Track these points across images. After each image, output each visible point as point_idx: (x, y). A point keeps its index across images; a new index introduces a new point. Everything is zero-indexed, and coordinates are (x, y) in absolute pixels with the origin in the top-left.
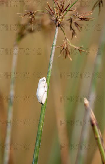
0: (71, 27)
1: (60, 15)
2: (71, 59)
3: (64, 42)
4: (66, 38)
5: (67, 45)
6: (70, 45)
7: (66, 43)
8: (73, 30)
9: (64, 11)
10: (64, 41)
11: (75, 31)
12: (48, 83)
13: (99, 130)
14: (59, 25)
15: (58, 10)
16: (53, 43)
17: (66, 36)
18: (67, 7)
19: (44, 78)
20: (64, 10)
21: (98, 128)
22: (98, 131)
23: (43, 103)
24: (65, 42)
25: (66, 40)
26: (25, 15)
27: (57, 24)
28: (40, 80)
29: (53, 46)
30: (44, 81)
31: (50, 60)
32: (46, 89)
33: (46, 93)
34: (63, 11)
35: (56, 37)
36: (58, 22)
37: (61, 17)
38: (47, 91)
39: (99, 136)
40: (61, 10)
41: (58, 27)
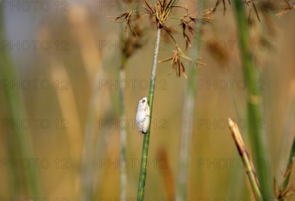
0: (185, 35)
1: (162, 13)
3: (174, 53)
4: (177, 48)
5: (179, 57)
6: (184, 57)
7: (178, 54)
8: (187, 36)
9: (167, 7)
10: (174, 51)
11: (190, 38)
14: (161, 27)
15: (159, 7)
17: (177, 45)
18: (170, 3)
19: (146, 99)
20: (167, 5)
23: (145, 131)
24: (176, 53)
25: (178, 50)
26: (118, 18)
27: (158, 26)
28: (140, 101)
29: (154, 55)
30: (144, 101)
34: (165, 8)
36: (160, 23)
38: (149, 115)
40: (163, 7)
41: (159, 30)
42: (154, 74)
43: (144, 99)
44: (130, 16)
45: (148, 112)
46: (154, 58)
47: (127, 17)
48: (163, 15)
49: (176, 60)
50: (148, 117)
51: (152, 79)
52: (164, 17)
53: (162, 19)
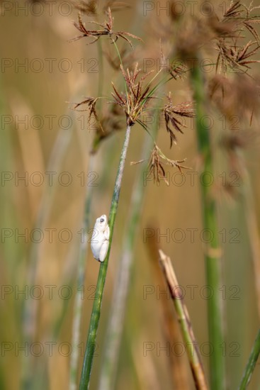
0: (168, 128)
1: (135, 105)
4: (155, 146)
7: (155, 154)
8: (170, 131)
9: (142, 98)
12: (112, 225)
13: (185, 307)
14: (131, 124)
17: (155, 143)
18: (146, 92)
20: (141, 96)
21: (182, 303)
22: (183, 307)
23: (102, 259)
25: (156, 149)
26: (79, 105)
27: (128, 122)
28: (97, 220)
29: (121, 160)
30: (102, 221)
34: (139, 99)
35: (126, 144)
36: (130, 119)
38: (108, 238)
39: (183, 317)
40: (136, 97)
41: (129, 127)
42: (119, 185)
43: (102, 217)
44: (95, 103)
45: (107, 235)
46: (120, 164)
47: (90, 104)
48: (136, 108)
49: (153, 163)
50: (106, 242)
51: (116, 191)
52: (137, 111)
53: (134, 114)
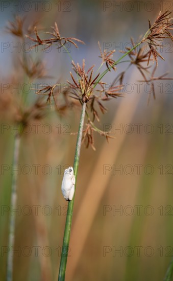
2: (94, 149)
3: (87, 126)
4: (89, 121)
5: (91, 131)
6: (95, 130)
8: (95, 111)
9: (92, 83)
12: (76, 173)
14: (87, 101)
15: (84, 82)
16: (80, 124)
17: (89, 119)
20: (92, 81)
23: (71, 199)
24: (89, 127)
25: (90, 124)
27: (84, 100)
28: (66, 170)
30: (71, 171)
31: (77, 145)
32: (74, 181)
33: (74, 186)
34: (90, 84)
36: (86, 97)
37: (88, 91)
38: (75, 183)
41: (85, 104)
43: (70, 168)
52: (91, 92)
53: (89, 94)
